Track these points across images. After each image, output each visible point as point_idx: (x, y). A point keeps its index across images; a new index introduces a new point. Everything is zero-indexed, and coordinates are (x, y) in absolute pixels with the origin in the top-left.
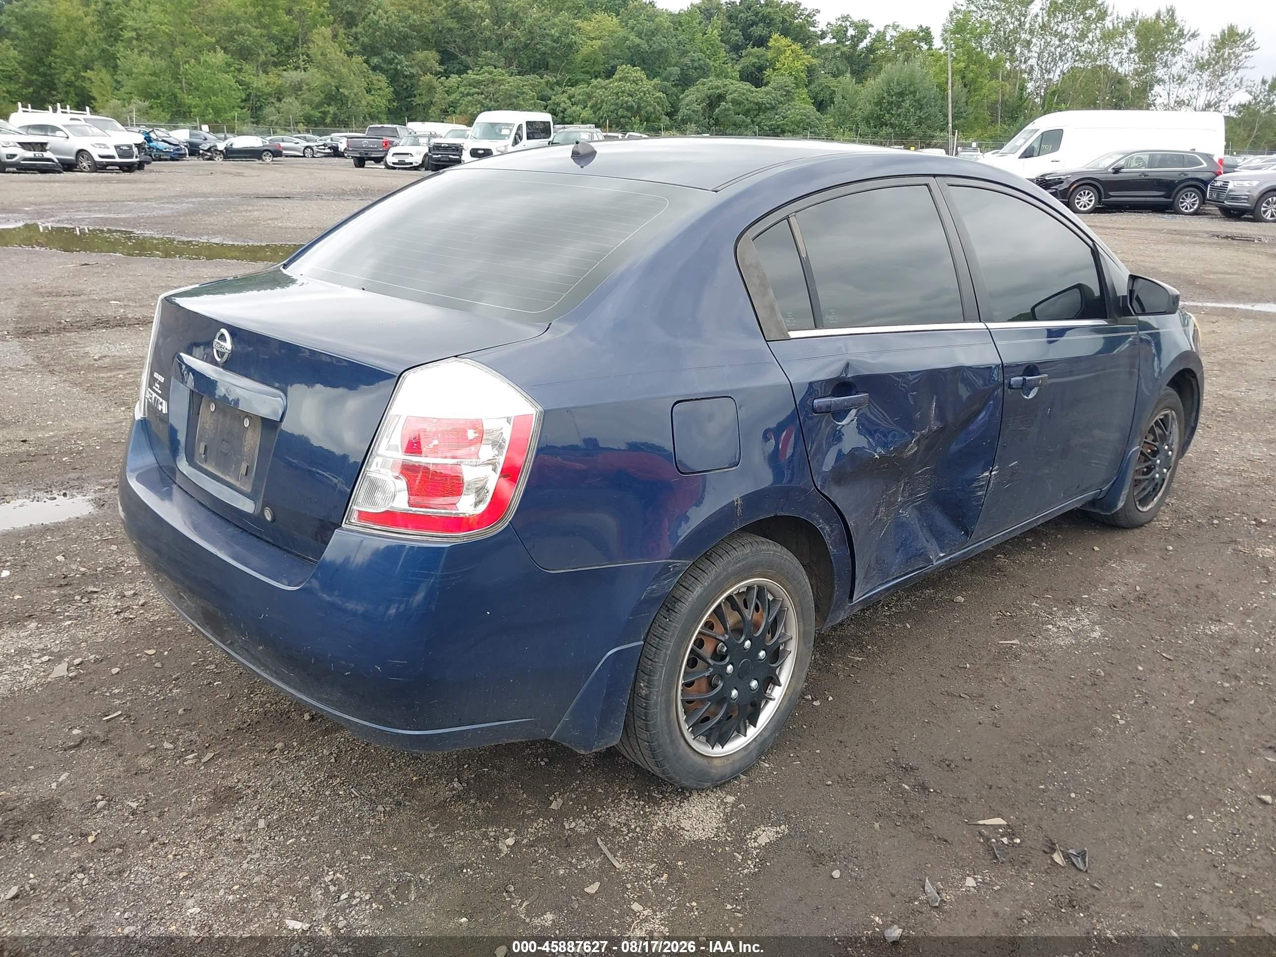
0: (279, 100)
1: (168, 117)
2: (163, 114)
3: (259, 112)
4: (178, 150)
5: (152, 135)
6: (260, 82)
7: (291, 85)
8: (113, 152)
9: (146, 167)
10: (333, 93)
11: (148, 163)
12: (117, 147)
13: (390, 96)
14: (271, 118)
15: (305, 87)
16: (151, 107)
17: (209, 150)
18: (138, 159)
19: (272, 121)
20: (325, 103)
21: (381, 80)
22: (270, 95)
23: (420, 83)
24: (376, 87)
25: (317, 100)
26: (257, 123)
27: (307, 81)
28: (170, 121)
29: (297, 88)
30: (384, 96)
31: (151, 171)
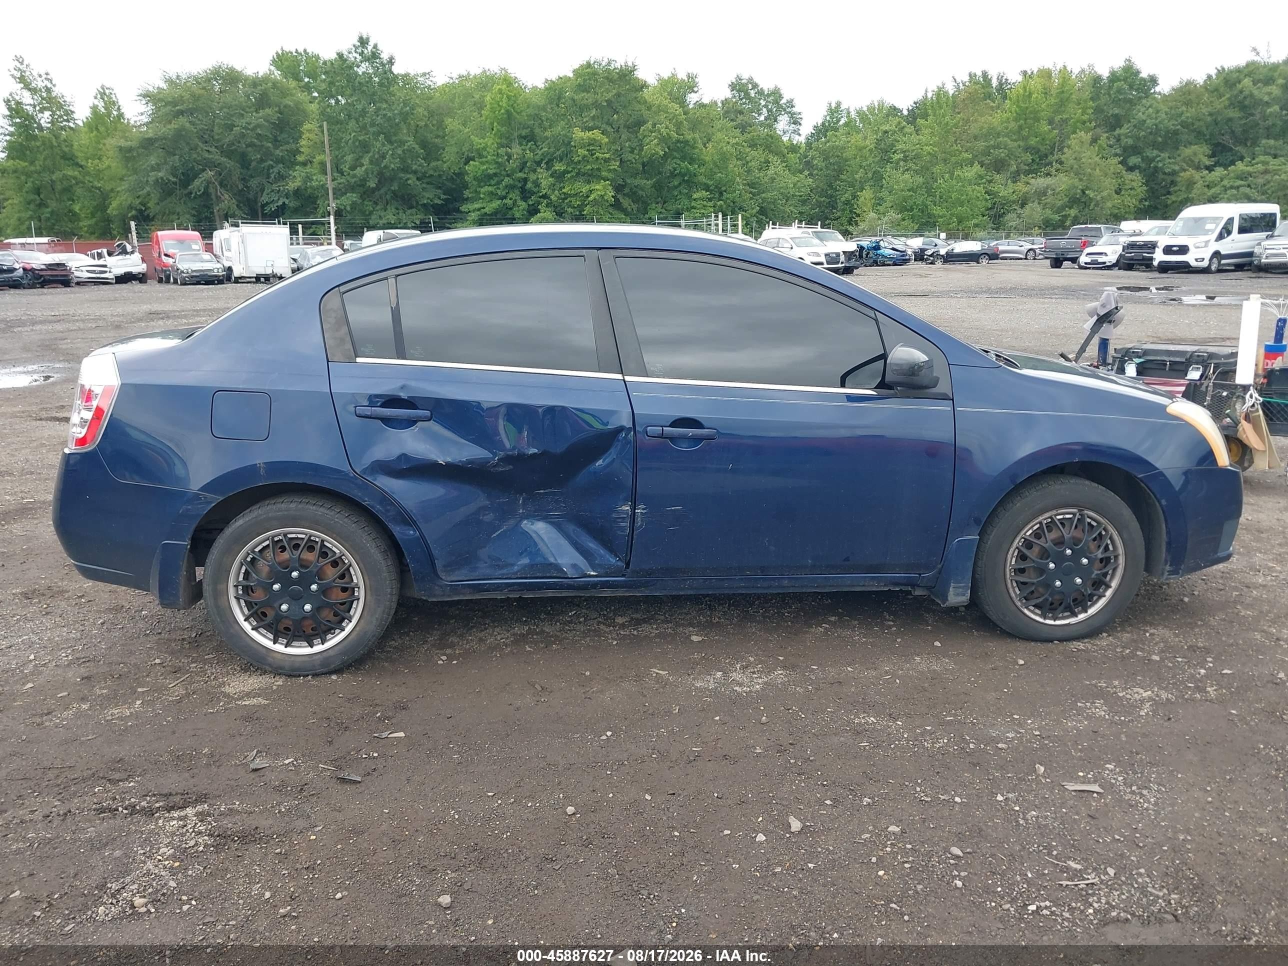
0: (1022, 206)
1: (916, 227)
2: (912, 225)
3: (1001, 219)
4: (903, 256)
5: (882, 243)
6: (1006, 189)
7: (1036, 191)
8: (823, 259)
9: (855, 271)
10: (1078, 196)
11: (857, 268)
12: (827, 255)
13: (1142, 196)
14: (1010, 224)
15: (1050, 192)
16: (904, 220)
17: (931, 255)
18: (843, 265)
19: (1011, 227)
20: (1067, 207)
21: (1135, 180)
22: (1014, 202)
23: (1179, 179)
24: (1127, 187)
25: (1059, 203)
26: (997, 229)
27: (1053, 187)
28: (917, 231)
29: (1041, 194)
30: (1134, 195)
31: (857, 275)
